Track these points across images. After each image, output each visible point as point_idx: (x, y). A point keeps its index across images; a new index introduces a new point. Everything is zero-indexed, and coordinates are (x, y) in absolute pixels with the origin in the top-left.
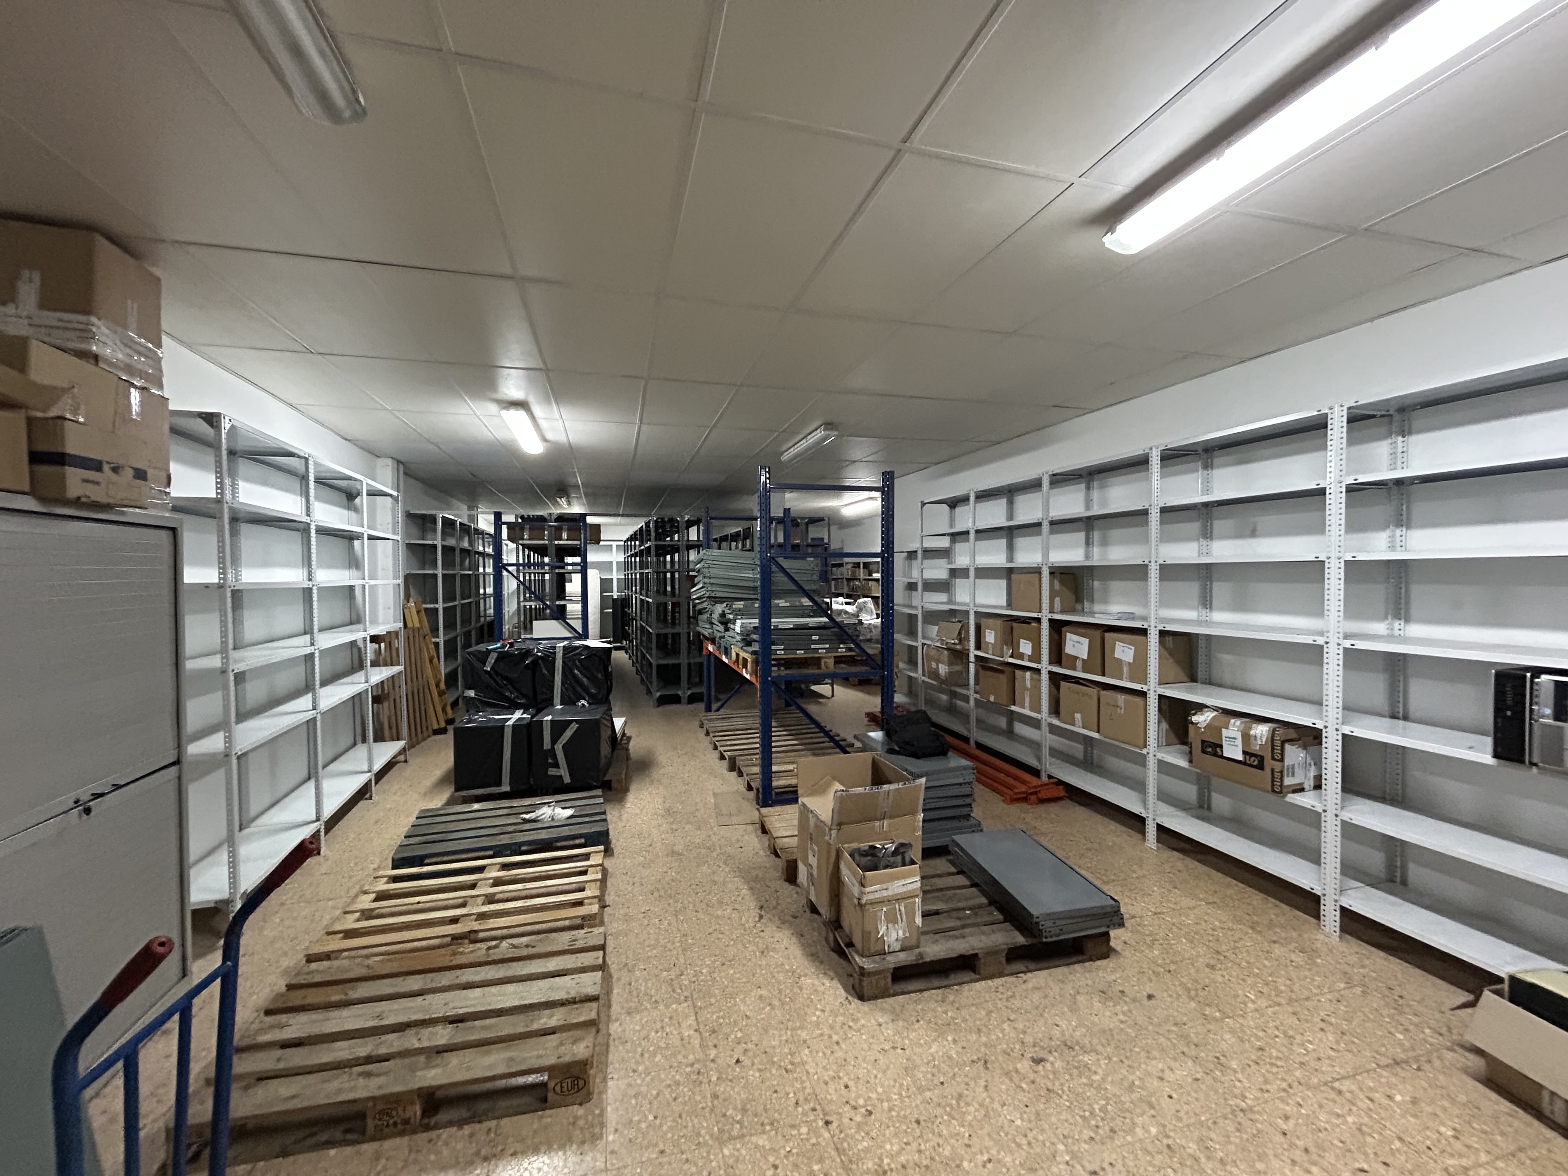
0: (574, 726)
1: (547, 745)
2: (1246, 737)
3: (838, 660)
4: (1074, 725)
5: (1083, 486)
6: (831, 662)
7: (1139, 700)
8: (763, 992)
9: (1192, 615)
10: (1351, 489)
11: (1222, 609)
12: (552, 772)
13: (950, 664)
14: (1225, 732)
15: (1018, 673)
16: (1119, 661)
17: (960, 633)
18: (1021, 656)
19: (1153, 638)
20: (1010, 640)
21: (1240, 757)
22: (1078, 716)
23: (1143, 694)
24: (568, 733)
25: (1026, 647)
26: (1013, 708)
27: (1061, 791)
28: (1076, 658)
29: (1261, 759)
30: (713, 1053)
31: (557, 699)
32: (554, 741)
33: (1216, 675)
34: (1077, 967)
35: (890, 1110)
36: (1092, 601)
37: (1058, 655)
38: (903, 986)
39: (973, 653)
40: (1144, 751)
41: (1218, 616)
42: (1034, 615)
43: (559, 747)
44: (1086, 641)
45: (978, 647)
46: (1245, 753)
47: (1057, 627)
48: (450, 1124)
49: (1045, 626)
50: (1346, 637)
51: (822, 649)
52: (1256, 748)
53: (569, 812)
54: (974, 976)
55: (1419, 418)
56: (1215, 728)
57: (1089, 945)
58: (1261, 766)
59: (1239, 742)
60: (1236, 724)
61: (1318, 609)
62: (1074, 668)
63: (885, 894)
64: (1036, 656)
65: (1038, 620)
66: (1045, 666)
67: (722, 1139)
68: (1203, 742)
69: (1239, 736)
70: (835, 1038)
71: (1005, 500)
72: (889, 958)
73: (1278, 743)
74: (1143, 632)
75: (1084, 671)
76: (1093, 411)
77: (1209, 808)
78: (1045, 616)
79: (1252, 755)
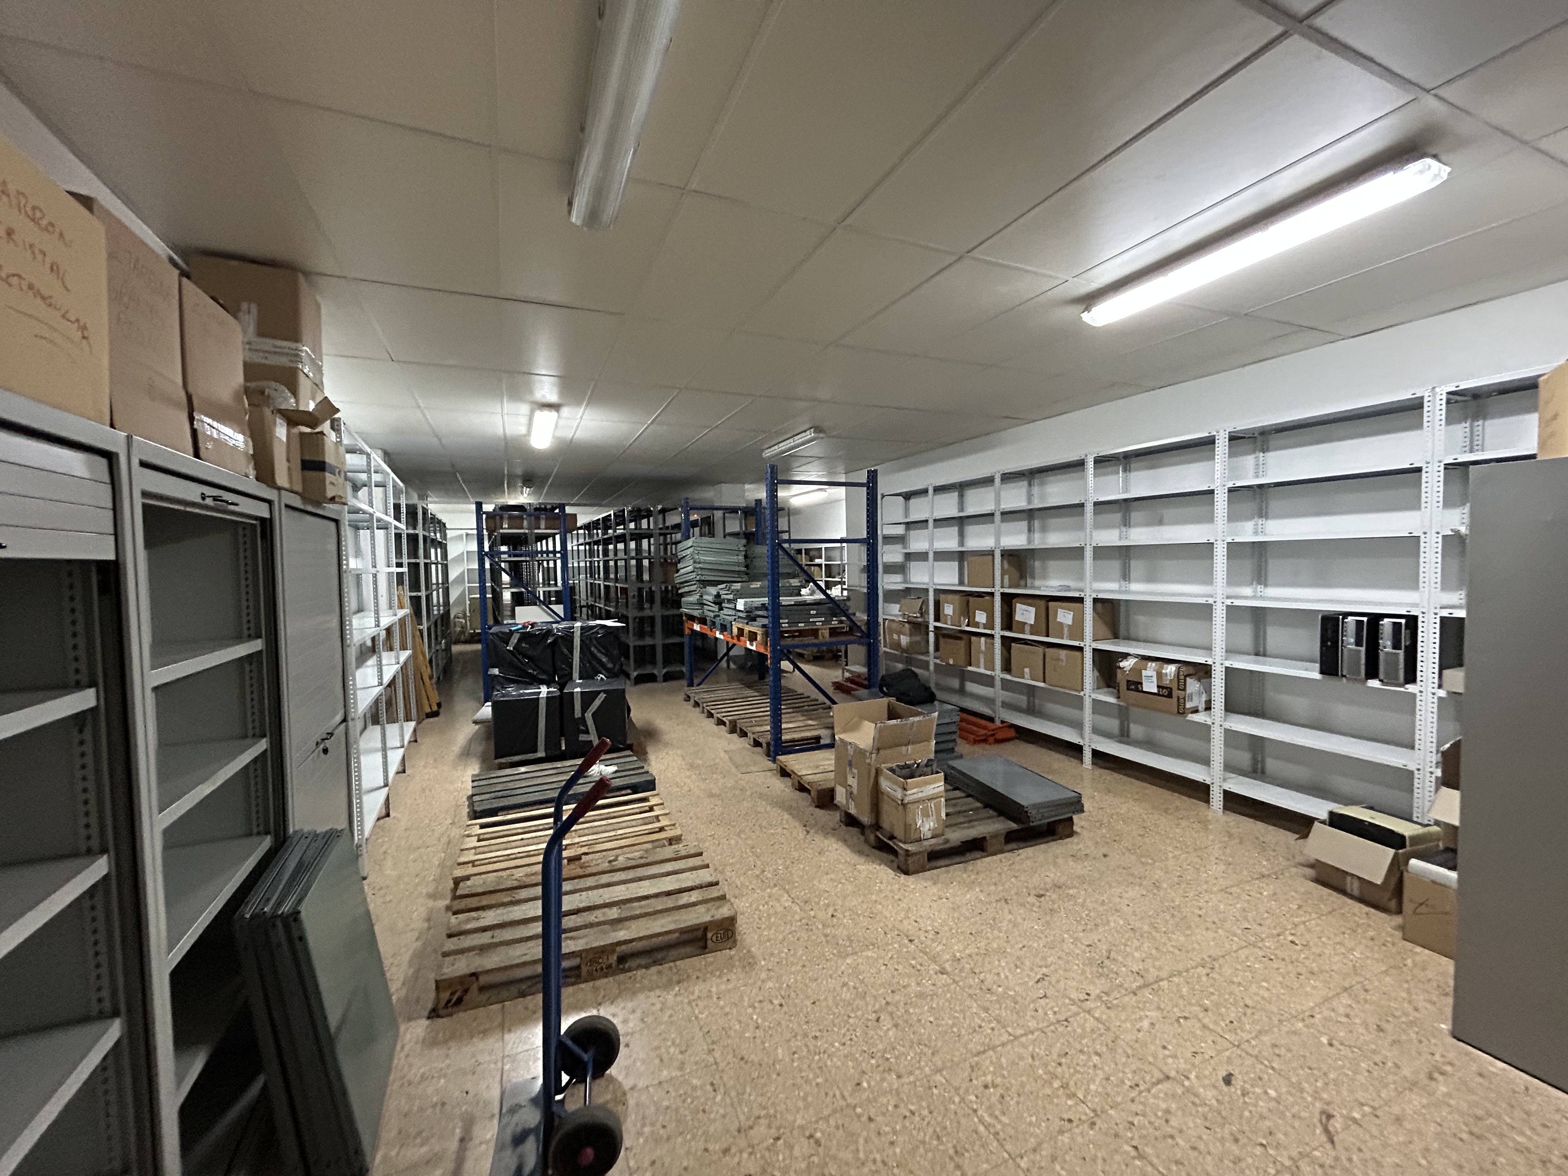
0: (602, 696)
1: (578, 713)
2: (1160, 675)
3: (833, 632)
4: (1023, 678)
5: (1026, 483)
6: (826, 633)
7: (1078, 654)
8: (833, 876)
9: (1114, 586)
10: (1230, 490)
11: (1138, 581)
12: (583, 737)
13: (911, 635)
14: (1144, 673)
15: (973, 638)
16: (1061, 624)
17: (921, 609)
18: (977, 625)
19: (1089, 604)
20: (967, 611)
21: (1155, 690)
22: (1027, 670)
23: (1080, 649)
24: (597, 703)
25: (981, 617)
26: (970, 668)
27: (1012, 733)
28: (1025, 623)
29: (1170, 690)
30: (812, 913)
31: (576, 675)
32: (584, 710)
33: (1133, 634)
34: (1052, 843)
35: (951, 930)
36: (1033, 577)
37: (1008, 622)
38: (934, 864)
39: (932, 624)
40: (1082, 694)
41: (1135, 586)
42: (989, 590)
43: (589, 716)
44: (1032, 610)
45: (937, 619)
46: (1158, 687)
47: (1008, 600)
48: (639, 967)
49: (998, 599)
50: (1228, 597)
51: (819, 622)
52: (1166, 682)
53: (613, 768)
55: (1274, 441)
56: (1137, 671)
57: (1060, 828)
58: (1170, 696)
59: (1155, 679)
60: (1152, 665)
61: (1208, 578)
62: (1023, 632)
63: (920, 795)
64: (990, 624)
65: (992, 594)
66: (998, 632)
67: (842, 955)
68: (1128, 681)
69: (1154, 674)
70: (896, 897)
71: (956, 494)
72: (925, 843)
73: (1182, 677)
74: (1080, 600)
75: (1031, 634)
76: (1034, 421)
77: (1128, 736)
78: (998, 590)
79: (1163, 688)
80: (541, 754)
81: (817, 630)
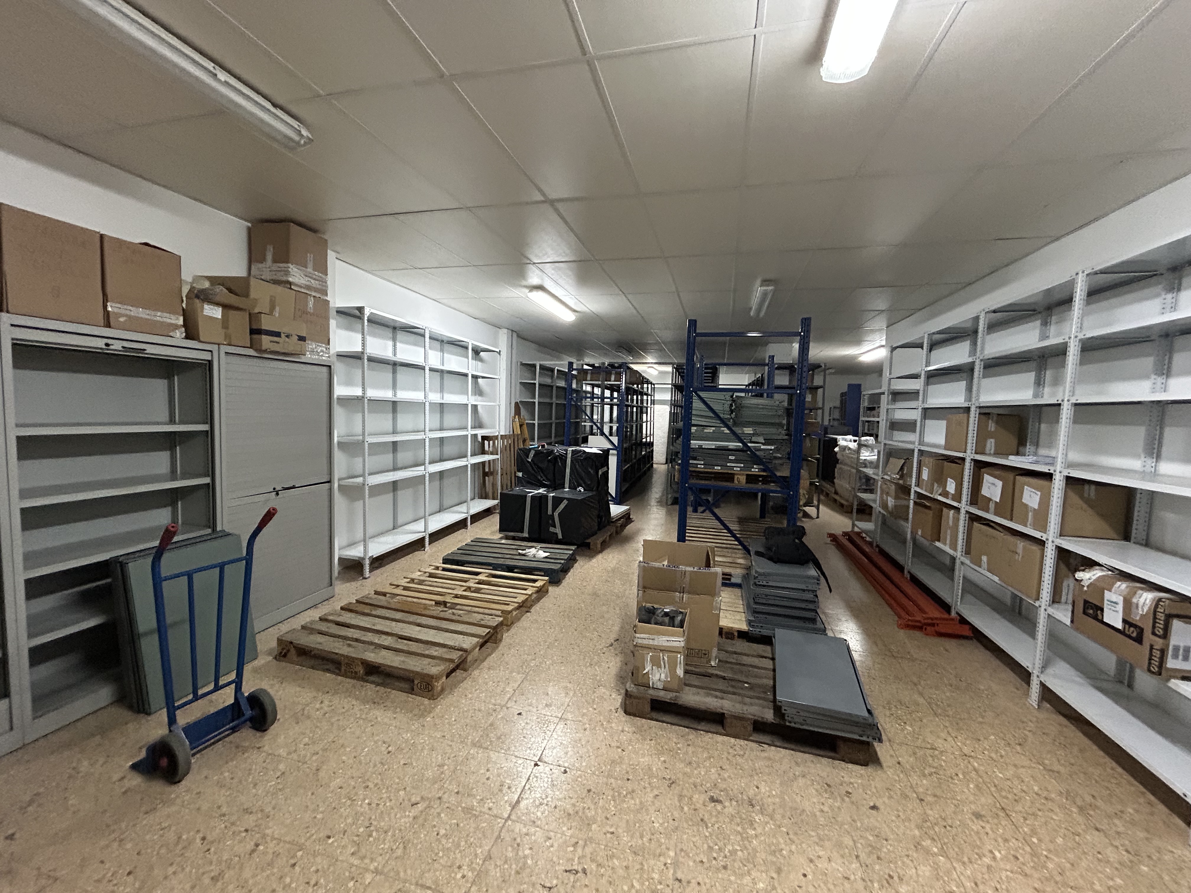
0: (565, 502)
1: (550, 512)
2: (1128, 604)
4: (980, 567)
7: (1035, 548)
9: (1136, 464)
11: (1172, 460)
12: (552, 529)
13: (896, 498)
14: (1107, 595)
15: (945, 510)
16: (1026, 506)
17: (902, 469)
18: (945, 494)
19: (1058, 484)
20: (939, 478)
21: (1119, 625)
22: (984, 558)
23: (1042, 543)
24: (562, 506)
25: (951, 487)
26: (937, 544)
27: (967, 632)
28: (990, 500)
29: (1141, 631)
31: (567, 485)
32: (554, 510)
37: (975, 496)
39: (914, 488)
40: (1037, 604)
41: (1166, 468)
42: (960, 455)
43: (556, 515)
44: (999, 484)
45: (918, 485)
46: (1124, 621)
47: (977, 469)
49: (968, 465)
51: (737, 467)
52: (1136, 618)
53: (547, 554)
54: (720, 729)
56: (1098, 588)
57: (843, 748)
58: (1139, 640)
59: (1120, 608)
60: (1122, 586)
62: (987, 511)
63: (651, 642)
64: (958, 497)
65: (963, 459)
66: (964, 506)
68: (1086, 602)
69: (1120, 600)
72: (651, 692)
73: (1161, 616)
74: (1048, 477)
75: (996, 514)
76: (1057, 239)
78: (970, 455)
79: (1131, 625)
80: (526, 535)
81: (733, 474)
